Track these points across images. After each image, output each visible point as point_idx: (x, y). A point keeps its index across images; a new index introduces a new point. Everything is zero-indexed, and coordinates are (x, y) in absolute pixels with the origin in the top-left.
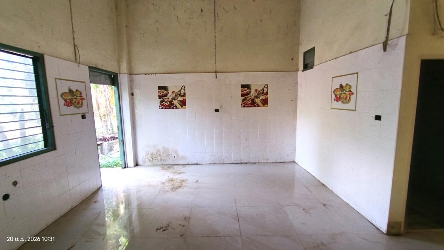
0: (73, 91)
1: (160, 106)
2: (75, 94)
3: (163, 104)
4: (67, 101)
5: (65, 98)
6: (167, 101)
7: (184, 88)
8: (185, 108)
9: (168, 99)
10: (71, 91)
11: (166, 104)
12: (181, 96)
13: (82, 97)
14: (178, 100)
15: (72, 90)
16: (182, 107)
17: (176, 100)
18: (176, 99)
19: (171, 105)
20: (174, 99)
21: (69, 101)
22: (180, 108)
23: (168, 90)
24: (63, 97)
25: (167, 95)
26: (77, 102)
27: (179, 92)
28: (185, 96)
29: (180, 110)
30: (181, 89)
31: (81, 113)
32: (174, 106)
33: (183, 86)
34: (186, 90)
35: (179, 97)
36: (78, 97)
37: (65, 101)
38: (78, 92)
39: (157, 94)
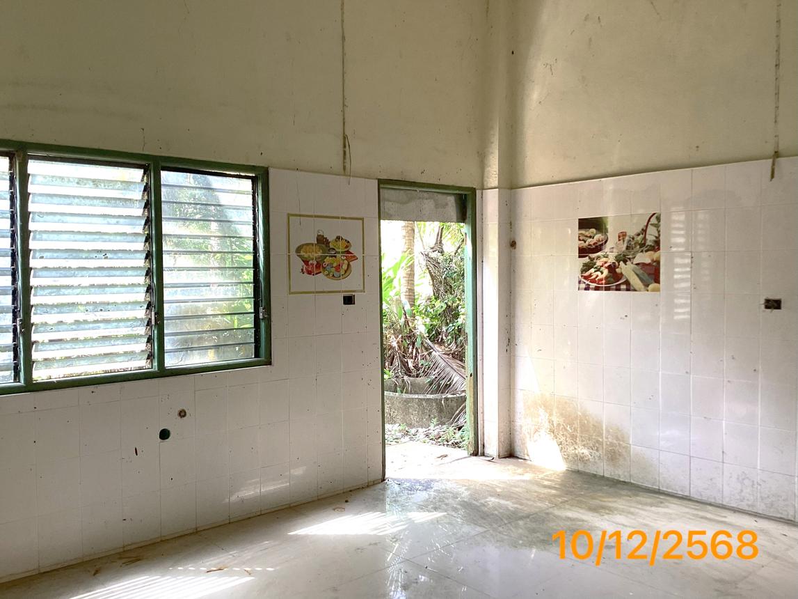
0: (327, 240)
1: (580, 282)
2: (331, 246)
3: (590, 275)
4: (311, 262)
5: (306, 256)
6: (602, 266)
7: (656, 222)
8: (658, 290)
9: (605, 259)
10: (322, 241)
11: (597, 276)
12: (645, 249)
13: (351, 253)
14: (636, 261)
15: (326, 238)
16: (647, 285)
17: (628, 263)
18: (630, 259)
19: (612, 280)
20: (623, 258)
21: (315, 263)
22: (640, 291)
23: (606, 231)
24: (302, 253)
25: (602, 245)
26: (335, 265)
27: (638, 235)
28: (659, 249)
29: (642, 297)
30: (647, 226)
31: (343, 292)
32: (622, 283)
33: (654, 214)
34: (661, 229)
35: (637, 252)
36: (339, 253)
37: (306, 262)
38: (340, 243)
39: (576, 244)
